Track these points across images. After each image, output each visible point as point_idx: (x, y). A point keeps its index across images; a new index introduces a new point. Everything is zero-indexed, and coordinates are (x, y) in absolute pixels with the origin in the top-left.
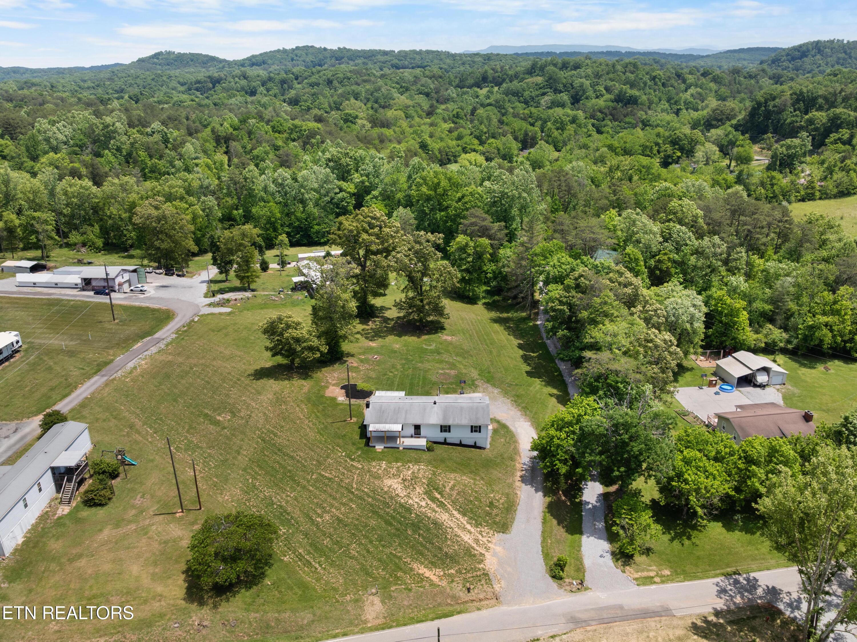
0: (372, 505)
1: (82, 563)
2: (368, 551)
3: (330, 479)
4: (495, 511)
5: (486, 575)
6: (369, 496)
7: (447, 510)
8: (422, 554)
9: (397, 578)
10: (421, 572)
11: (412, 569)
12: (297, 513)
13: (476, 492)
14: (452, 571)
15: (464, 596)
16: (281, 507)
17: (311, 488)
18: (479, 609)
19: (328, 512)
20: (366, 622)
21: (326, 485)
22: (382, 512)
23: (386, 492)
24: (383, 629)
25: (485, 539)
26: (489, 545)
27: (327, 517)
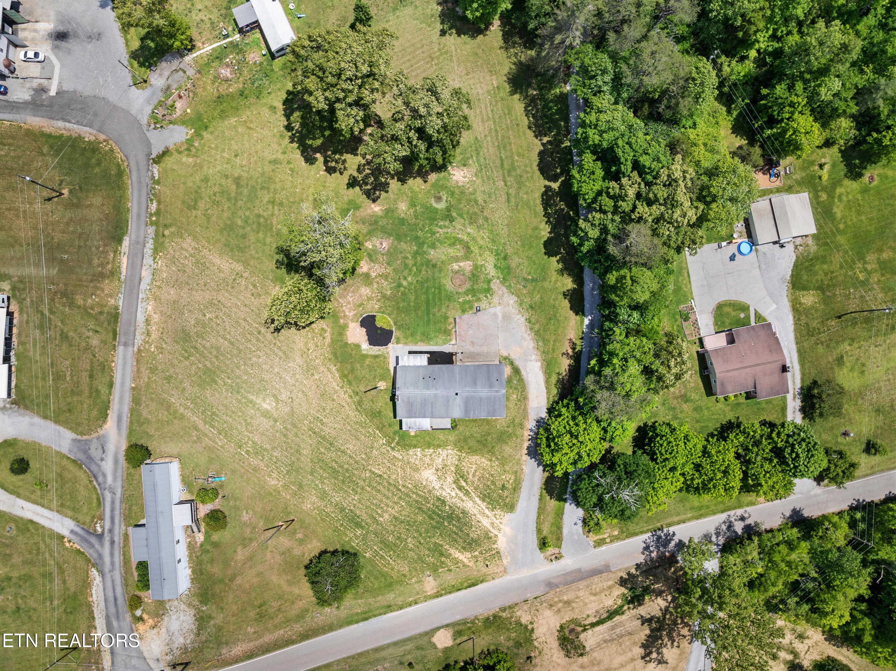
0: (417, 501)
1: (239, 581)
2: (420, 543)
3: (380, 476)
4: (506, 493)
5: (498, 553)
6: (414, 493)
7: (471, 498)
8: (456, 541)
9: (442, 563)
10: (456, 556)
11: (450, 555)
12: (364, 517)
13: (492, 475)
14: (477, 553)
15: (484, 570)
16: (351, 511)
17: (368, 489)
18: (493, 579)
19: (387, 512)
20: (426, 592)
21: (379, 483)
22: (425, 508)
23: (425, 487)
24: (437, 597)
25: (498, 522)
26: (501, 526)
27: (386, 516)
